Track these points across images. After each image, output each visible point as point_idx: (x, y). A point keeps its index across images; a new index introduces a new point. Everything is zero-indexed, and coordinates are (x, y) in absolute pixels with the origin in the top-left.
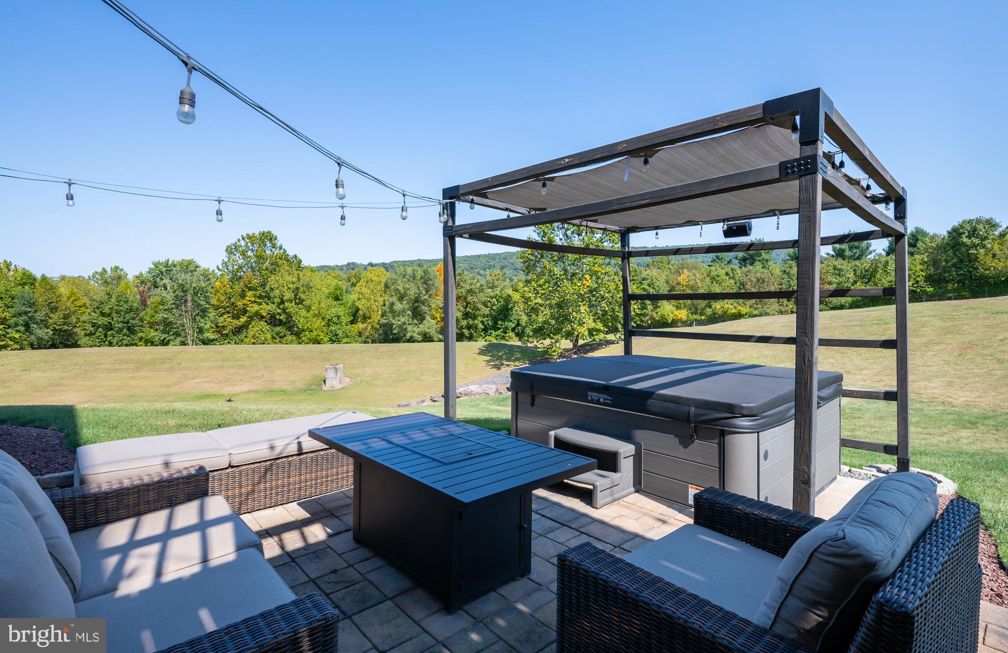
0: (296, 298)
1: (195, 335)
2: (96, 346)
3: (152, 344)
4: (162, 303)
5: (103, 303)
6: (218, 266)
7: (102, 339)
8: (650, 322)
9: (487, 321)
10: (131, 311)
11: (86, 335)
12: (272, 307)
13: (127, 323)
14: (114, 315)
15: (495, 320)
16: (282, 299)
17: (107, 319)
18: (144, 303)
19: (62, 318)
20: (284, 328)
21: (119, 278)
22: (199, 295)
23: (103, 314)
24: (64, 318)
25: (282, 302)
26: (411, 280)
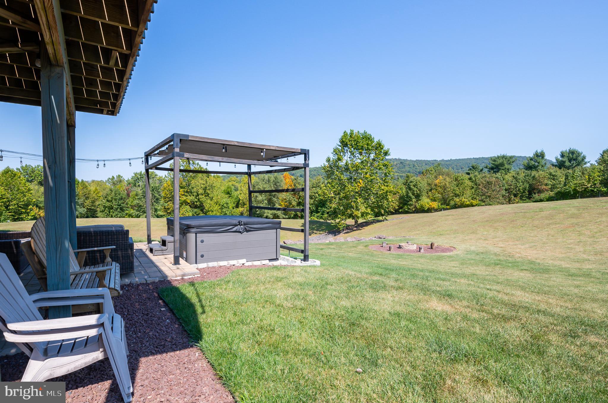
0: (205, 193)
1: (153, 213)
2: (105, 217)
3: (132, 217)
4: (137, 195)
5: (108, 195)
6: (165, 175)
7: (108, 214)
8: (414, 209)
9: (312, 207)
10: (122, 199)
11: (101, 212)
12: (192, 198)
13: (120, 205)
14: (114, 201)
15: (317, 207)
16: (198, 193)
17: (110, 203)
18: (128, 195)
19: (91, 203)
20: (199, 210)
21: (121, 181)
22: (155, 191)
23: (108, 201)
24: (92, 203)
25: (198, 195)
26: (267, 182)
